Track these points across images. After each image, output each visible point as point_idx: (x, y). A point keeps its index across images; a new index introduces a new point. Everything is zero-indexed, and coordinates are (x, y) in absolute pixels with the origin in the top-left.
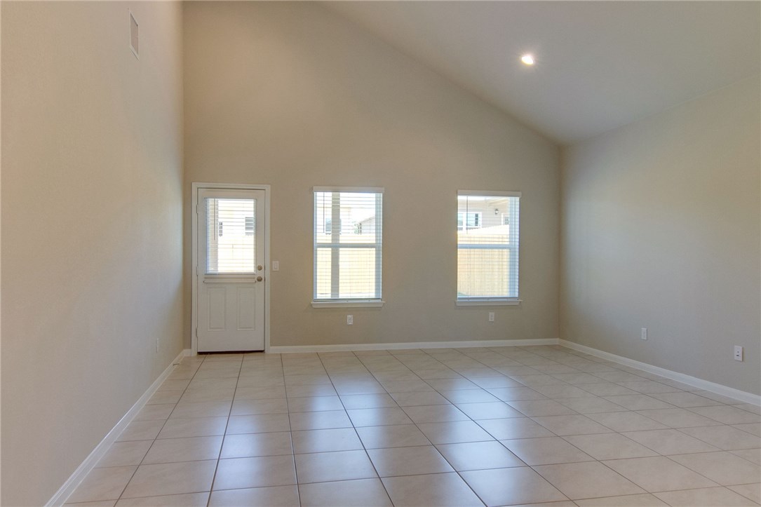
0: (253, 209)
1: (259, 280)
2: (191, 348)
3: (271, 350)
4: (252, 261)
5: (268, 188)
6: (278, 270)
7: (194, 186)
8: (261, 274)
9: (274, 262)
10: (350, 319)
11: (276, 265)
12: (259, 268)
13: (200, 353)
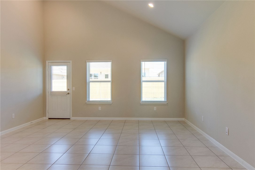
0: (66, 69)
1: (68, 94)
2: (46, 117)
3: (72, 118)
4: (66, 87)
5: (71, 61)
6: (74, 90)
7: (47, 62)
8: (69, 92)
9: (73, 88)
10: (100, 108)
11: (74, 88)
12: (69, 90)
13: (49, 119)
